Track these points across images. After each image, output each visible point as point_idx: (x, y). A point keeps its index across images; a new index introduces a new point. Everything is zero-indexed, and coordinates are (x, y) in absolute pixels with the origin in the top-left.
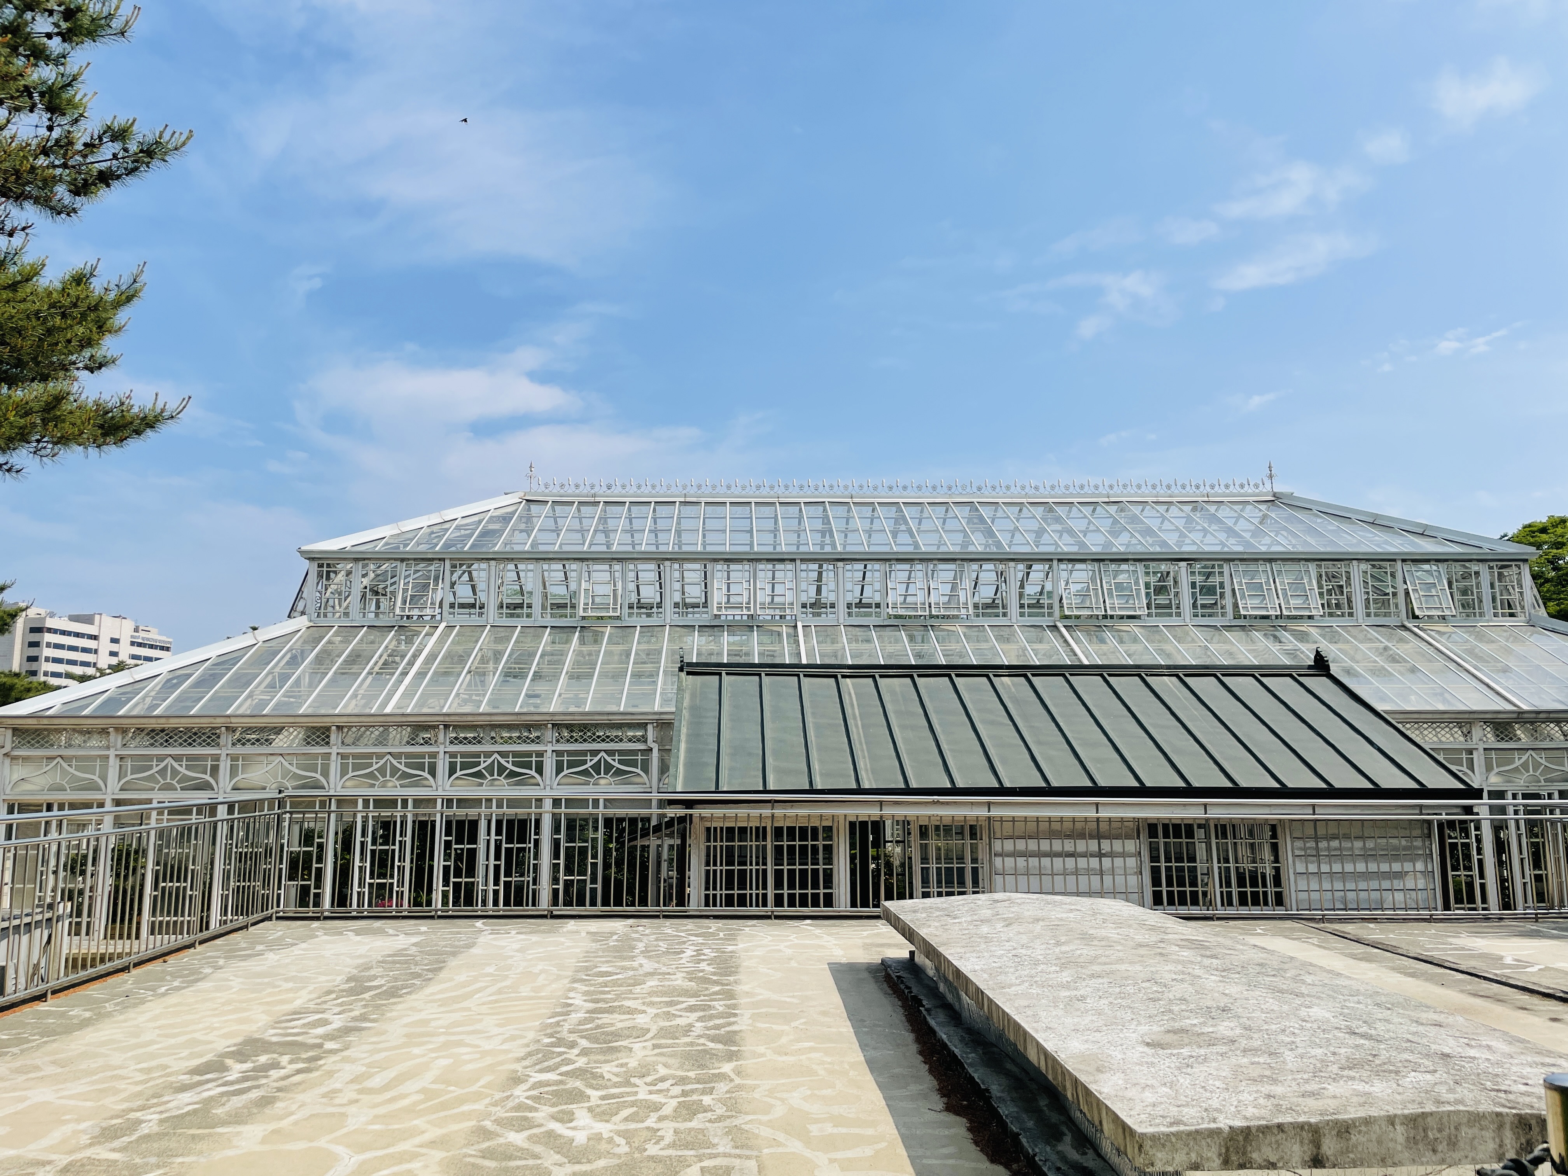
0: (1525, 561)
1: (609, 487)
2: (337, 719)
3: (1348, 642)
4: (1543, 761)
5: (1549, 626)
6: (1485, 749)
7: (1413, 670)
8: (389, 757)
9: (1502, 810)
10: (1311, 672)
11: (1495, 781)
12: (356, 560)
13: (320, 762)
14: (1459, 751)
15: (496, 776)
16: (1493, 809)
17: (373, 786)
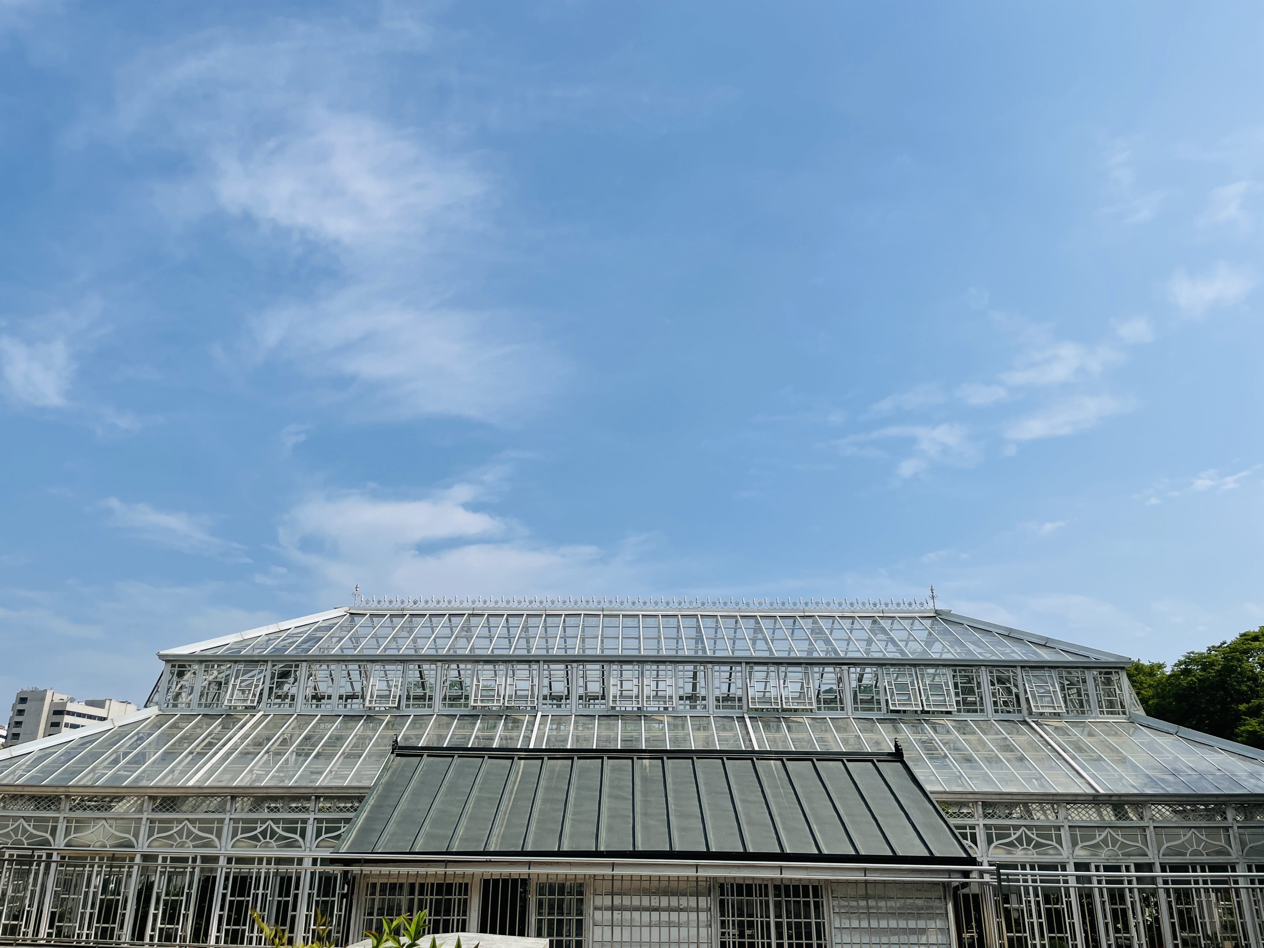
0: (1123, 668)
1: (415, 603)
2: (149, 791)
3: (974, 733)
4: (1120, 838)
5: (1145, 723)
6: (1070, 827)
7: (1022, 759)
8: (186, 822)
9: (1089, 880)
10: (889, 758)
11: (1082, 854)
12: (201, 662)
13: (133, 825)
14: (1049, 828)
15: (268, 840)
16: (1079, 879)
17: (172, 846)
